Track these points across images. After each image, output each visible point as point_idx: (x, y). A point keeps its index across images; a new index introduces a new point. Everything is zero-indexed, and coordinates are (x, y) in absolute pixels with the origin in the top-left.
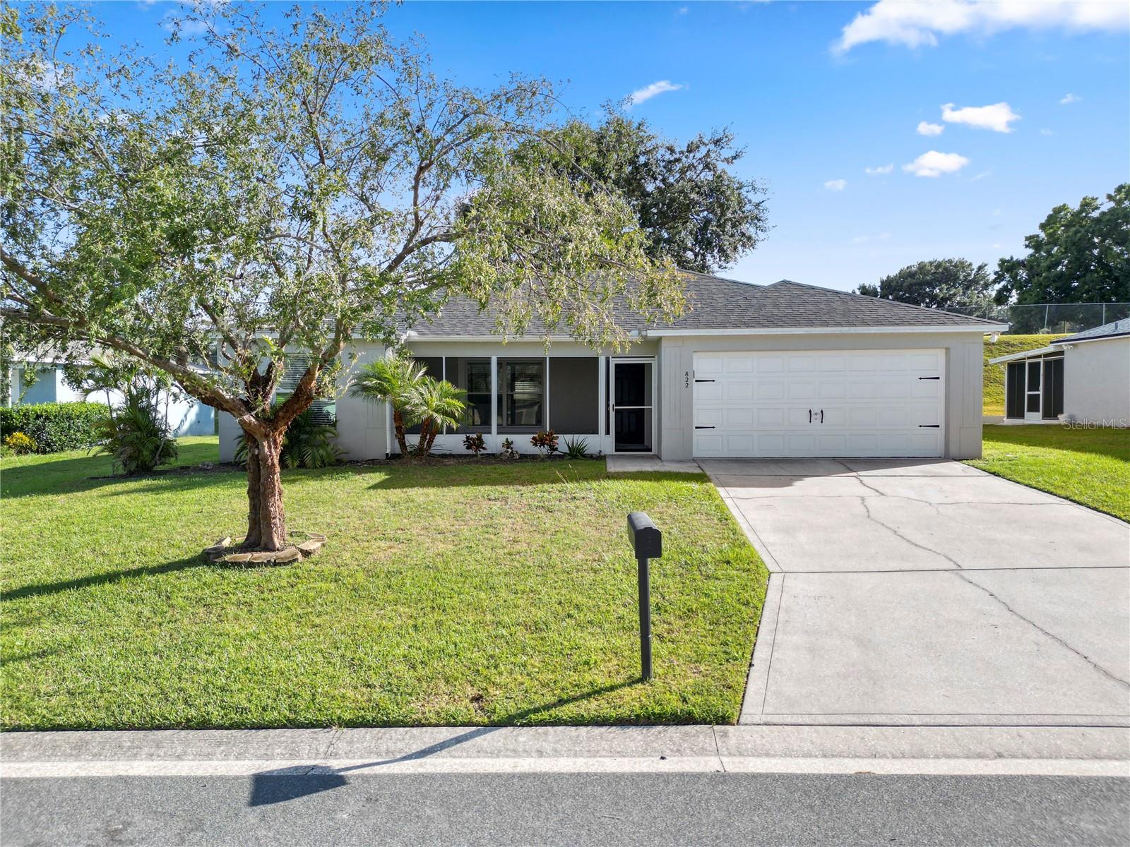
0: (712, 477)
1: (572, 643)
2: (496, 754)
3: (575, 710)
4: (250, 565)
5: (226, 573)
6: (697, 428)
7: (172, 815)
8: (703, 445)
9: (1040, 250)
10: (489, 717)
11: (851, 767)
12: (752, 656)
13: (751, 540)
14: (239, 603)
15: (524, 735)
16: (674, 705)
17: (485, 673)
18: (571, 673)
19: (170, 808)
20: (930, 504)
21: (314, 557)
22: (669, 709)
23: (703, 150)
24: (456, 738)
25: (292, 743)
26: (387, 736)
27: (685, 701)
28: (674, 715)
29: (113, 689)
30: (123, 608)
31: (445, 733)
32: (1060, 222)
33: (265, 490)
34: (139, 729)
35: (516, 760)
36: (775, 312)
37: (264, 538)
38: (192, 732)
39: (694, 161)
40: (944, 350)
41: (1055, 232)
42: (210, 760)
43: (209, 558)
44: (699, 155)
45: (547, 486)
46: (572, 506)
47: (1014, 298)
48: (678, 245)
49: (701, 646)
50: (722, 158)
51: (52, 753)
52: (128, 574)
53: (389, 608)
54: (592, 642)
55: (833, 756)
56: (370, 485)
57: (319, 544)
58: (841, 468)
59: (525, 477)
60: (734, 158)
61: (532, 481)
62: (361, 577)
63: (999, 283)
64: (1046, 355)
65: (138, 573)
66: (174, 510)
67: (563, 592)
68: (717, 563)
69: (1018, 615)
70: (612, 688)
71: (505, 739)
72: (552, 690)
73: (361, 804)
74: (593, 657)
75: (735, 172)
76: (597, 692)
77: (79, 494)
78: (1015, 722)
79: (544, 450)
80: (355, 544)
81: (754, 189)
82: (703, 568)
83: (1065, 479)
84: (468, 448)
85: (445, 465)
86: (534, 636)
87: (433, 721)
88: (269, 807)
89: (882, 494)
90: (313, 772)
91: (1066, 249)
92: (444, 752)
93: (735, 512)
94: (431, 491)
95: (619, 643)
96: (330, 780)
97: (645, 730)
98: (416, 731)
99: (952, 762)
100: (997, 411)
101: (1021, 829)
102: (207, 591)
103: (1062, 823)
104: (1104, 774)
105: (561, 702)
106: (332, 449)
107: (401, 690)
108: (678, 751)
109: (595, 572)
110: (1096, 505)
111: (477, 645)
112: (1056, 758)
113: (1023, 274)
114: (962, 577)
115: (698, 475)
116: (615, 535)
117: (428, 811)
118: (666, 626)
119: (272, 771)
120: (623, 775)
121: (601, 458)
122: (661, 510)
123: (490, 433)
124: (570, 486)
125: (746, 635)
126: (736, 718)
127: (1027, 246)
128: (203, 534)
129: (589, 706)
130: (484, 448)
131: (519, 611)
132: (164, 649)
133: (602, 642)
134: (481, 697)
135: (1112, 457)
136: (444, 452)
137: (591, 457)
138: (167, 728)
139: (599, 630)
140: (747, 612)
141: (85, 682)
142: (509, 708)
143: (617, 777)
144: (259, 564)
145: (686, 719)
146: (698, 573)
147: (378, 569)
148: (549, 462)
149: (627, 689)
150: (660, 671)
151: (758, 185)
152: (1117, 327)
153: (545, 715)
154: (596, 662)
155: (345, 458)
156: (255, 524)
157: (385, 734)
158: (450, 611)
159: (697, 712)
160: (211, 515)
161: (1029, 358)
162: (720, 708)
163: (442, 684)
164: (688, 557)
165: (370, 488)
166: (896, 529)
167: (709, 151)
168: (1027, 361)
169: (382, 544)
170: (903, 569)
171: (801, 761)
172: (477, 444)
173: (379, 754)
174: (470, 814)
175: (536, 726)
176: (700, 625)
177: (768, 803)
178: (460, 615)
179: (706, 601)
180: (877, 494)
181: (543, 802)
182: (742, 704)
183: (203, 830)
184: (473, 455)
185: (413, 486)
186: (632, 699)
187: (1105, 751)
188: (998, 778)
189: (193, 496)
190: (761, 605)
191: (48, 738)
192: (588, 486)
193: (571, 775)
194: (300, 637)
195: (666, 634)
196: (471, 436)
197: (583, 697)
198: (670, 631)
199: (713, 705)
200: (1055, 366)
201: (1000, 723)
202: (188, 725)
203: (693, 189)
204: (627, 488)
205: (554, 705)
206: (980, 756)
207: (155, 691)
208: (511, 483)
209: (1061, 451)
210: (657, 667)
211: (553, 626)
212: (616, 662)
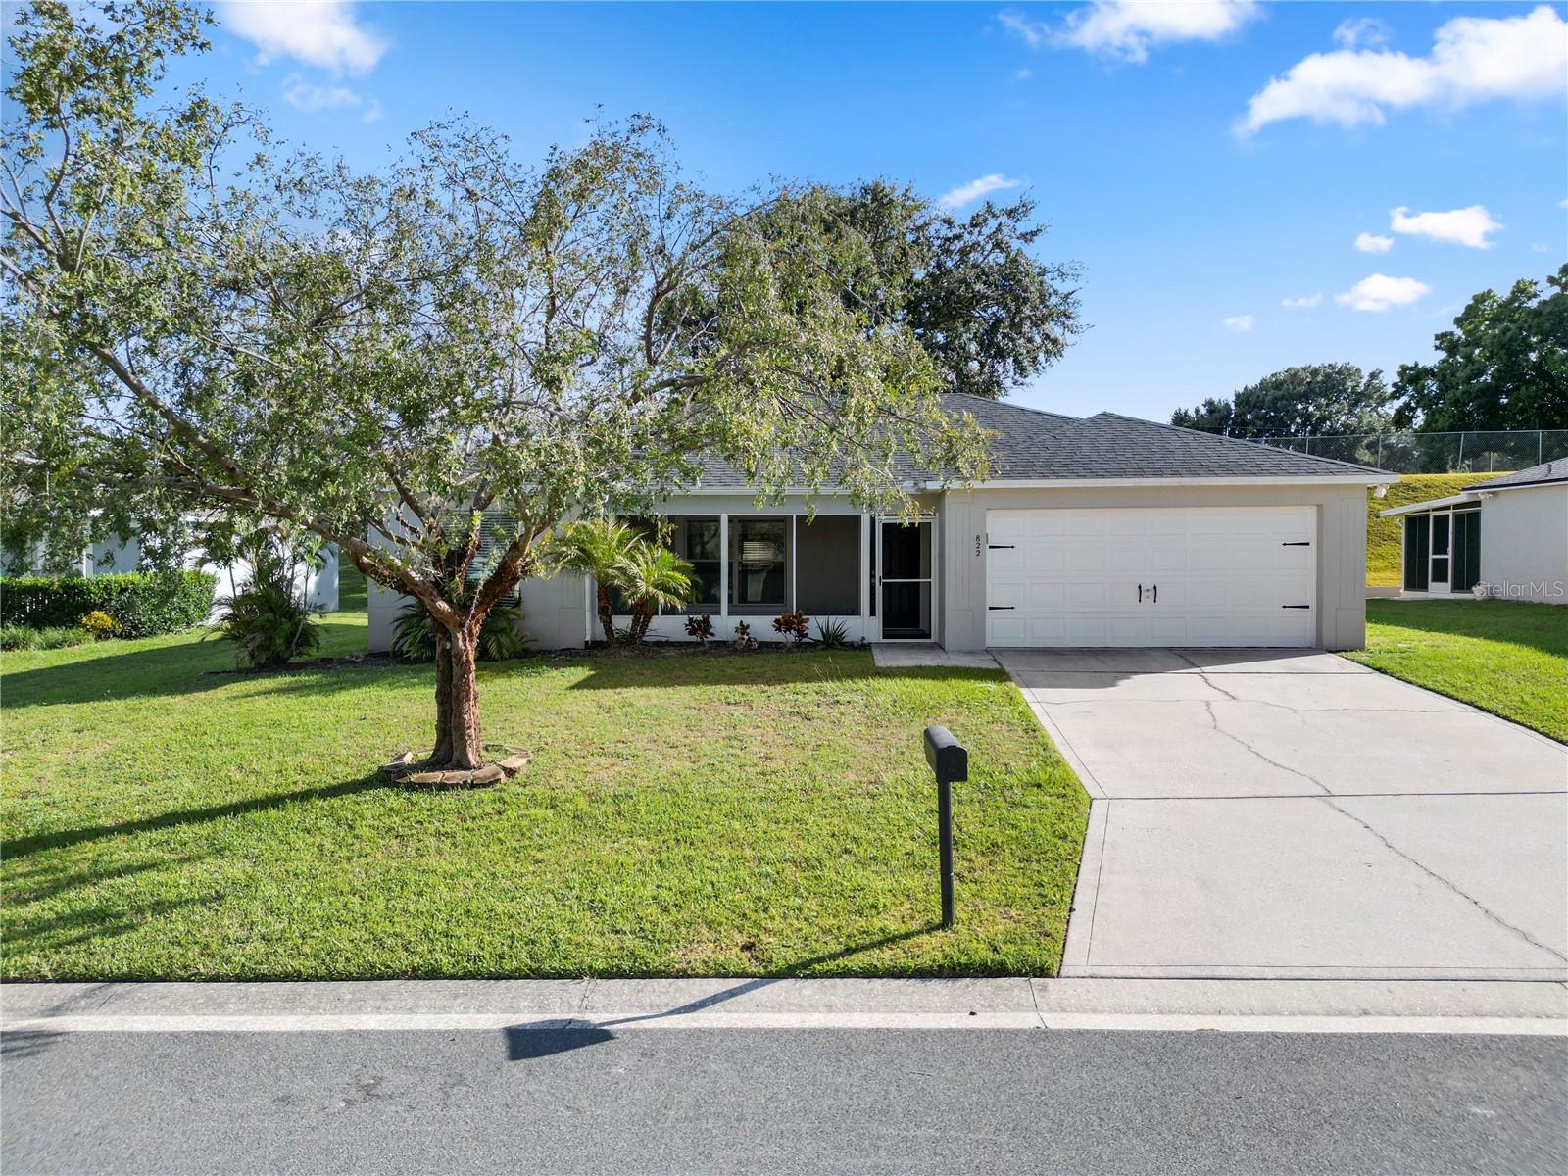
0: (1013, 674)
1: (855, 884)
2: (778, 1008)
3: (867, 960)
4: (442, 787)
5: (414, 797)
6: (991, 608)
7: (426, 1070)
8: (1000, 631)
9: (1455, 355)
10: (766, 968)
11: (1190, 1024)
12: (1072, 899)
13: (1066, 757)
14: (438, 834)
15: (809, 988)
16: (982, 954)
17: (753, 918)
18: (857, 918)
19: (422, 1063)
20: (1295, 711)
21: (520, 777)
22: (977, 959)
23: (992, 224)
24: (730, 991)
25: (539, 995)
26: (649, 988)
27: (995, 949)
28: (984, 966)
29: (315, 933)
30: (299, 840)
31: (717, 986)
32: (1483, 314)
33: (458, 693)
34: (357, 979)
35: (803, 1015)
36: (1094, 457)
37: (456, 754)
38: (421, 983)
39: (981, 239)
40: (1315, 508)
41: (1476, 328)
42: (447, 1013)
43: (390, 778)
44: (987, 231)
45: (800, 686)
46: (835, 712)
47: (1420, 419)
48: (958, 353)
49: (1011, 888)
50: (1018, 233)
51: (261, 1007)
52: (294, 796)
53: (624, 841)
54: (878, 883)
55: (1171, 1012)
56: (573, 684)
57: (524, 761)
58: (1181, 661)
59: (770, 674)
60: (1034, 234)
61: (780, 679)
62: (583, 803)
63: (1399, 398)
64: (1456, 506)
65: (305, 796)
66: (330, 718)
67: (836, 821)
68: (1026, 786)
69: (1398, 852)
70: (907, 936)
71: (787, 992)
72: (837, 938)
73: (636, 1059)
74: (882, 900)
75: (1036, 254)
76: (889, 940)
77: (202, 695)
78: (1385, 976)
79: (791, 637)
80: (567, 760)
81: (1062, 275)
82: (1007, 793)
83: (1471, 678)
84: (690, 634)
85: (665, 657)
86: (807, 874)
87: (700, 972)
88: (534, 1061)
89: (1233, 698)
90: (571, 1026)
91: (1491, 352)
92: (718, 1006)
93: (1044, 722)
94: (652, 692)
95: (910, 884)
96: (595, 1035)
97: (950, 983)
98: (681, 982)
99: (1309, 1019)
100: (1390, 580)
101: (1382, 1087)
102: (396, 819)
103: (1427, 1080)
104: (1483, 1032)
105: (849, 951)
106: (517, 635)
107: (657, 937)
108: (990, 1006)
109: (873, 797)
110: (1507, 713)
111: (738, 885)
112: (1430, 1015)
113: (1432, 386)
114: (1331, 805)
115: (994, 671)
116: (893, 751)
117: (714, 1067)
118: (966, 864)
119: (525, 1025)
120: (929, 1031)
121: (864, 647)
122: (950, 718)
123: (718, 613)
124: (829, 686)
125: (1065, 874)
126: (1057, 970)
127: (1437, 348)
128: (373, 747)
129: (882, 956)
130: (712, 635)
131: (783, 844)
132: (362, 888)
133: (889, 883)
134: (753, 944)
135: (1536, 648)
136: (659, 639)
137: (851, 646)
138: (391, 978)
139: (885, 868)
140: (1065, 848)
141: (279, 927)
142: (788, 958)
143: (923, 1034)
144: (453, 786)
145: (998, 970)
146: (1001, 799)
147: (603, 793)
148: (796, 655)
149: (925, 937)
150: (964, 916)
151: (1066, 269)
152: (1550, 470)
153: (832, 965)
154: (885, 906)
155: (533, 646)
156: (445, 736)
157: (646, 985)
158: (700, 844)
159: (1010, 962)
160: (378, 722)
161: (1433, 510)
162: (1037, 957)
163: (704, 930)
164: (989, 779)
165: (572, 688)
166: (1251, 744)
167: (1000, 224)
168: (1432, 514)
169: (602, 760)
170: (1259, 794)
171: (1133, 1017)
172: (704, 628)
173: (642, 1008)
174: (762, 1070)
175: (822, 978)
176: (1008, 862)
177: (1098, 1061)
178: (712, 848)
179: (1014, 833)
180: (1227, 697)
181: (841, 1059)
182: (1062, 955)
183: (466, 1085)
184: (701, 644)
185: (627, 686)
186: (932, 948)
187: (1488, 1007)
188: (1360, 1036)
189: (348, 697)
190: (1081, 839)
191: (253, 989)
192: (854, 687)
193: (869, 1030)
194: (522, 875)
195: (966, 874)
196: (695, 617)
197: (873, 945)
198: (971, 870)
199: (1029, 955)
200: (1469, 521)
201: (1368, 977)
202: (414, 974)
203: (978, 278)
204: (904, 689)
205: (841, 954)
206: (1342, 1013)
207: (366, 936)
208: (753, 682)
209: (1470, 639)
210: (959, 911)
211: (829, 864)
212: (909, 906)
